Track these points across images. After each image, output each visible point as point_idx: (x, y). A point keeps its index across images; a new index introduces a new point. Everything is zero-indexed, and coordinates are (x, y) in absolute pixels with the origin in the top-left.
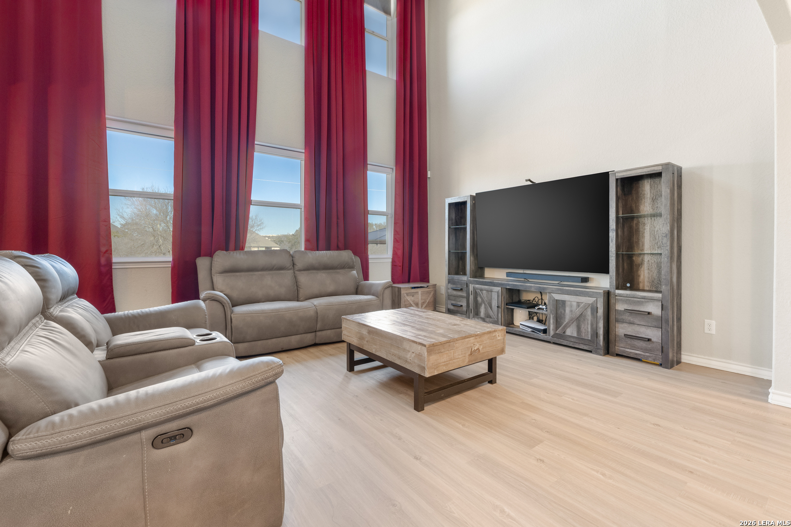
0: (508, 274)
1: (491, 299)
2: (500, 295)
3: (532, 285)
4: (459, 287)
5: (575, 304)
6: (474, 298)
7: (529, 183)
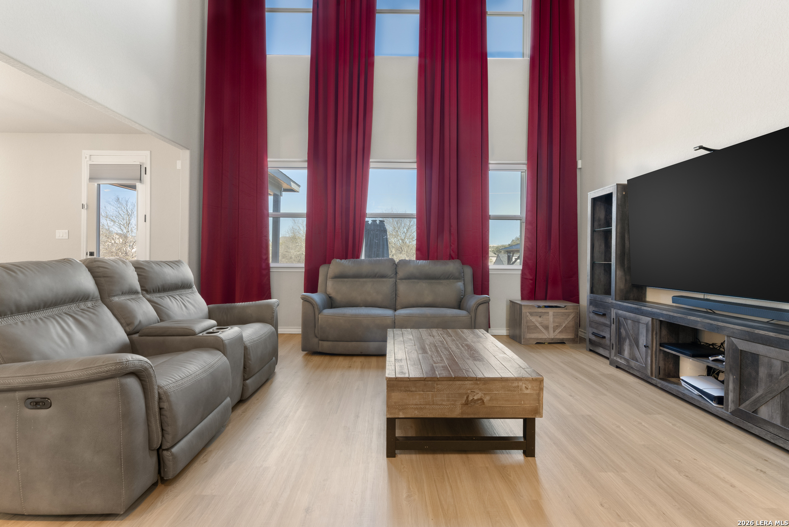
0: (675, 299)
1: (638, 333)
2: (650, 329)
3: (699, 319)
4: (602, 311)
5: (777, 365)
6: (616, 329)
7: (703, 152)
